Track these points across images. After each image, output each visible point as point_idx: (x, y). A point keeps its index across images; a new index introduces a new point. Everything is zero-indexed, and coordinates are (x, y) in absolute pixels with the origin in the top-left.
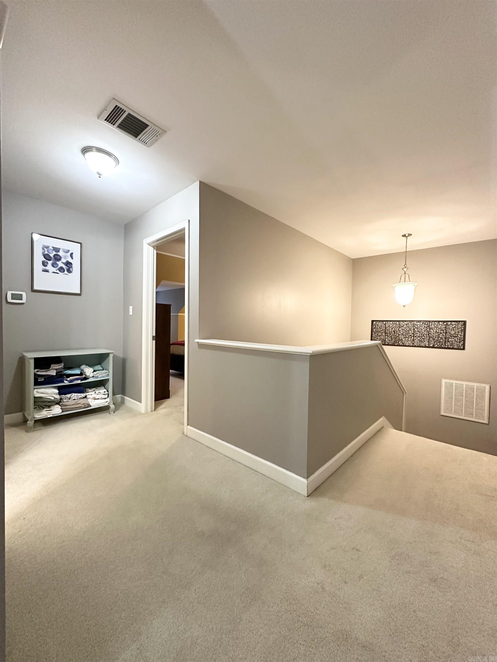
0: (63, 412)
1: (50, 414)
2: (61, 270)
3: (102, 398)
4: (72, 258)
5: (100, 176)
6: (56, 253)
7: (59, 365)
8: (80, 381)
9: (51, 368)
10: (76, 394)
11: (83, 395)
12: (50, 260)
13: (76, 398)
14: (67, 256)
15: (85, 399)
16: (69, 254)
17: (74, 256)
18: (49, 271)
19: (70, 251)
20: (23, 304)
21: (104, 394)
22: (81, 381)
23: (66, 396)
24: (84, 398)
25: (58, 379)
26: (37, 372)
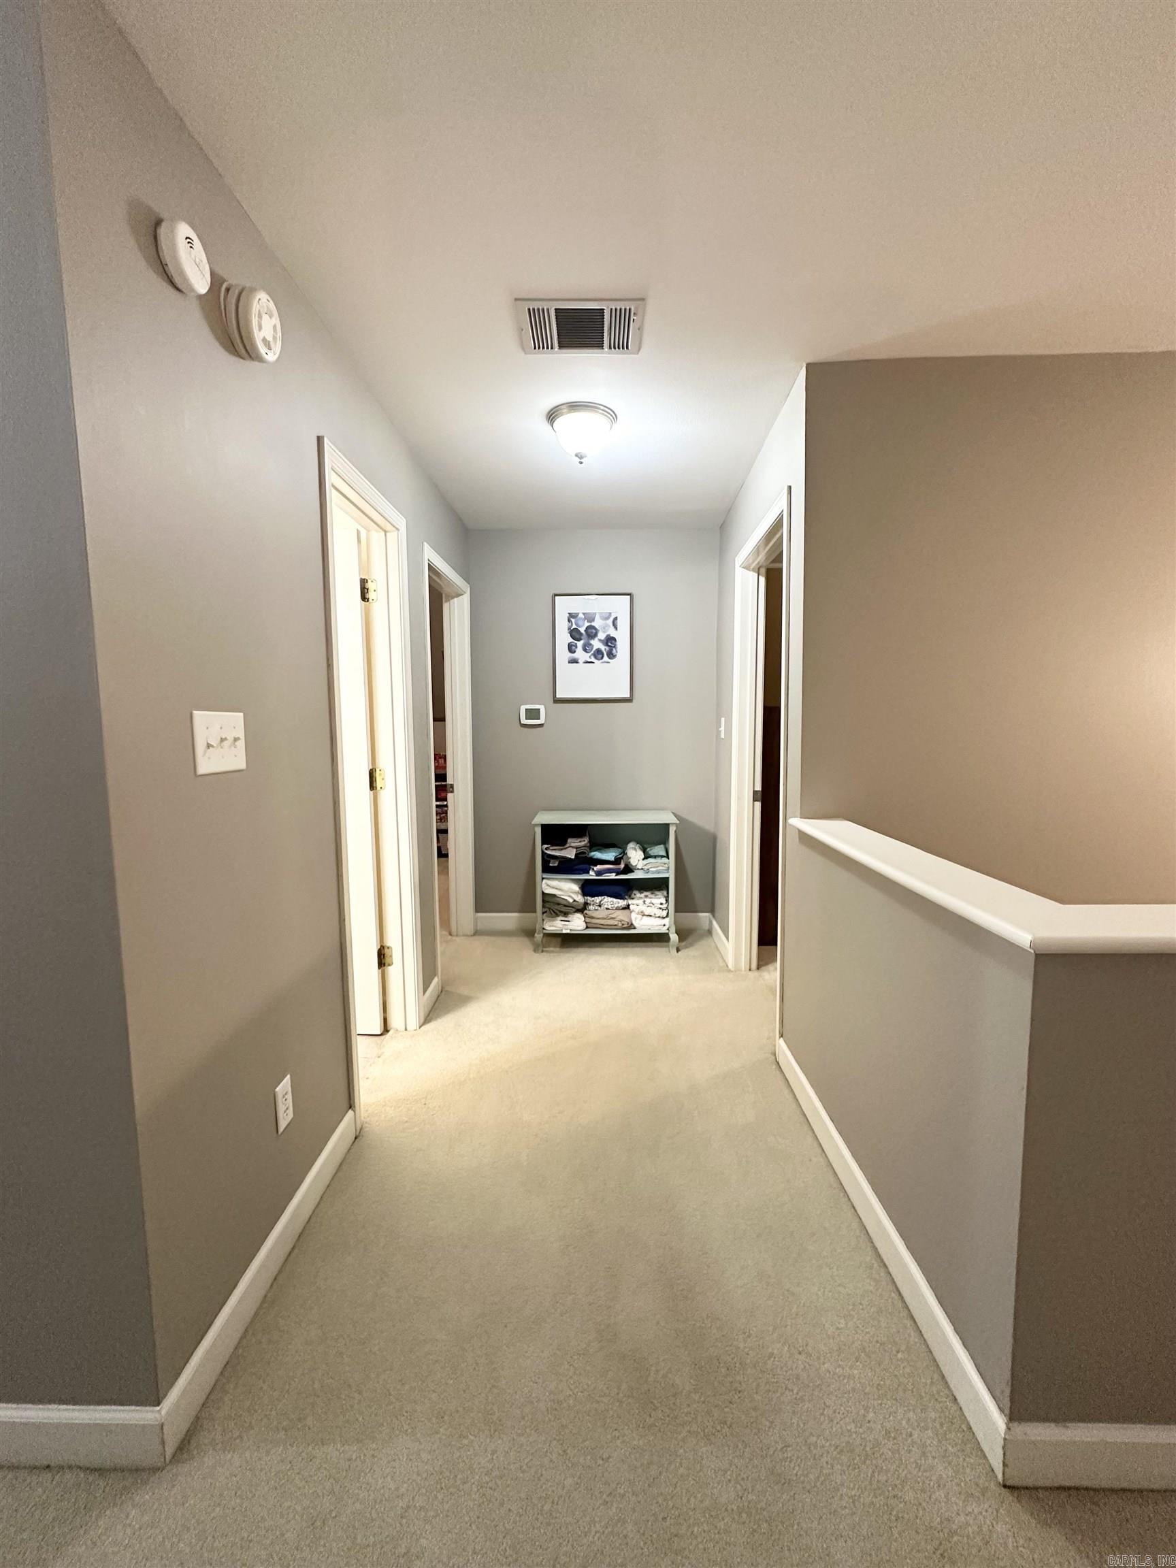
0: (587, 927)
1: (566, 927)
2: (598, 654)
3: (657, 916)
4: (616, 629)
5: (582, 460)
6: (589, 624)
7: (579, 840)
8: (614, 874)
9: (568, 845)
10: (610, 899)
11: (622, 903)
12: (579, 640)
13: (610, 907)
14: (608, 626)
15: (627, 911)
16: (610, 622)
17: (619, 623)
18: (579, 661)
19: (612, 614)
20: (541, 725)
21: (660, 908)
22: (616, 875)
23: (593, 899)
24: (624, 909)
25: (581, 866)
26: (546, 849)
